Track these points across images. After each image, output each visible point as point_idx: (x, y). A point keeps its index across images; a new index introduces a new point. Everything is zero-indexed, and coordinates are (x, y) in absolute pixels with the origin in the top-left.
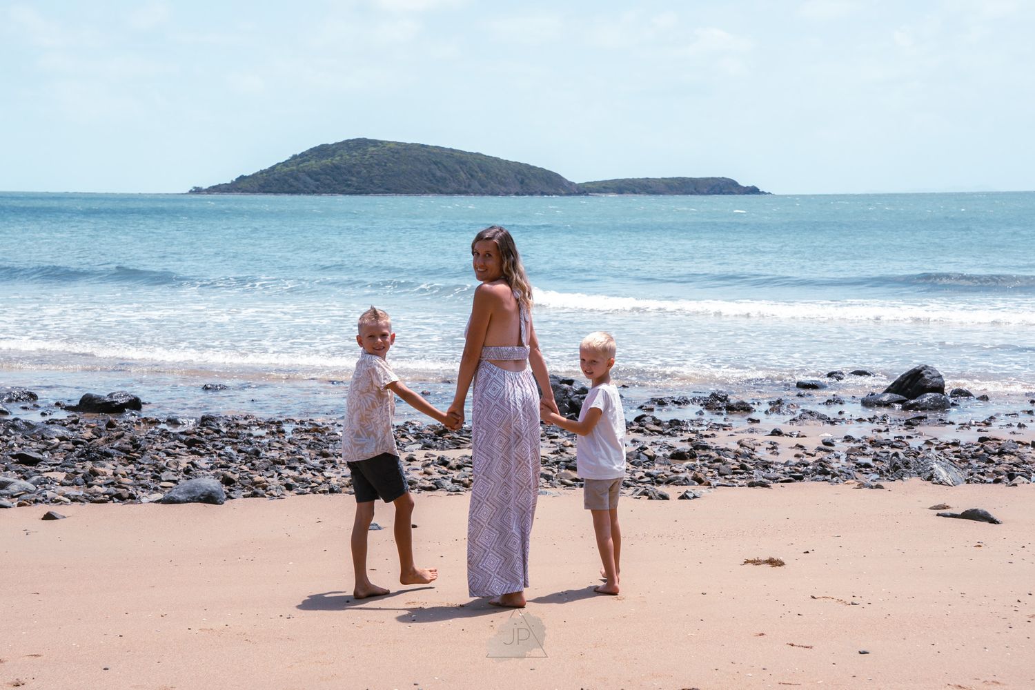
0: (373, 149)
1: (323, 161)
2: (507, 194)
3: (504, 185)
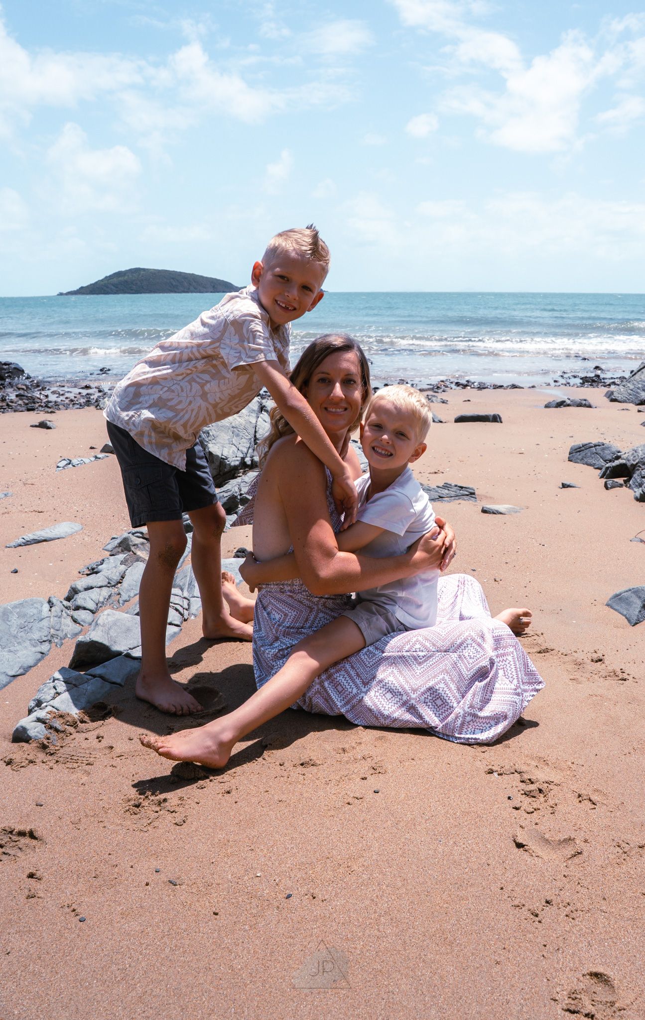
0: (142, 272)
1: (120, 279)
2: (207, 292)
3: (205, 288)
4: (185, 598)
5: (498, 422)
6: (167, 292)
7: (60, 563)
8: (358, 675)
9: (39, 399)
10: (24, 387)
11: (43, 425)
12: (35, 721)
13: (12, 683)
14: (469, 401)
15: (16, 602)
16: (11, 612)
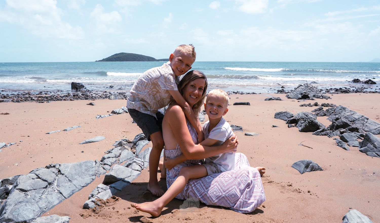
0: (125, 54)
1: (117, 56)
3: (145, 60)
4: (142, 162)
5: (248, 105)
6: (132, 61)
7: (98, 149)
8: (204, 185)
9: (89, 95)
10: (84, 92)
11: (91, 104)
12: (91, 202)
13: (82, 189)
14: (238, 98)
15: (84, 161)
16: (82, 165)
